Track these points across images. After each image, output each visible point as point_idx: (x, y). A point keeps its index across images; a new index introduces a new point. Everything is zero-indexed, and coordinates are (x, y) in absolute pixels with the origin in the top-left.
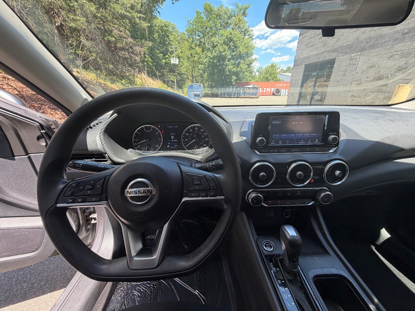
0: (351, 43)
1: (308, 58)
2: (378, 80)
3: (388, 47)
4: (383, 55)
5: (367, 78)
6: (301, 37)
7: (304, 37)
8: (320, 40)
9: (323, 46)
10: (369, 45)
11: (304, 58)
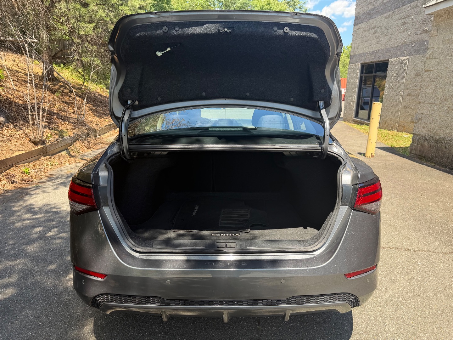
0: (400, 44)
6: (356, 27)
7: (359, 29)
8: (374, 35)
9: (377, 44)
10: (414, 50)
11: (360, 55)
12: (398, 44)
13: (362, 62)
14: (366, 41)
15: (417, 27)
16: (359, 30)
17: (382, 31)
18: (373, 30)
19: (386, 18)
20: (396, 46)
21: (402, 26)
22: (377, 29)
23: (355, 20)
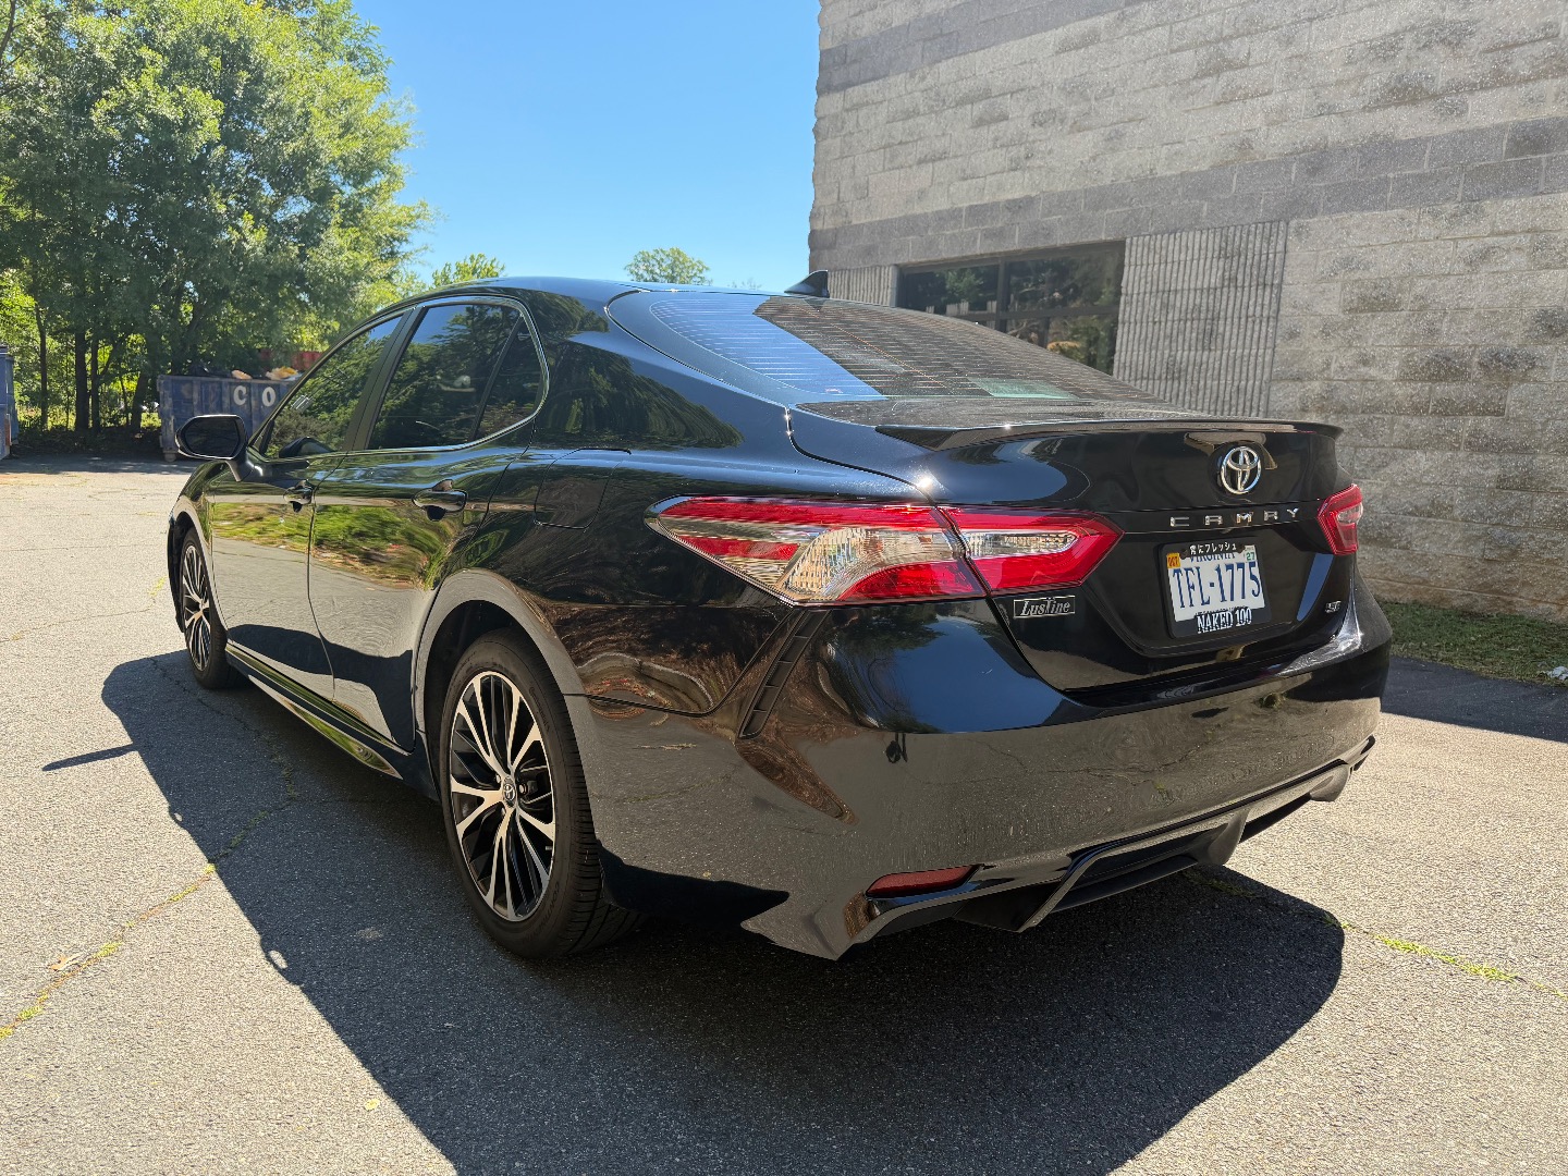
0: (1204, 166)
1: (911, 225)
2: (1435, 378)
3: (1450, 207)
4: (1431, 245)
5: (1365, 363)
6: (835, 102)
7: (856, 107)
8: (984, 130)
9: (1015, 170)
10: (1327, 188)
11: (884, 228)
12: (1181, 166)
13: (903, 259)
14: (920, 162)
15: (1333, 79)
16: (864, 111)
17: (1045, 107)
18: (979, 108)
19: (1065, 47)
20: (1169, 173)
21: (1208, 80)
22: (999, 100)
23: (821, 68)
